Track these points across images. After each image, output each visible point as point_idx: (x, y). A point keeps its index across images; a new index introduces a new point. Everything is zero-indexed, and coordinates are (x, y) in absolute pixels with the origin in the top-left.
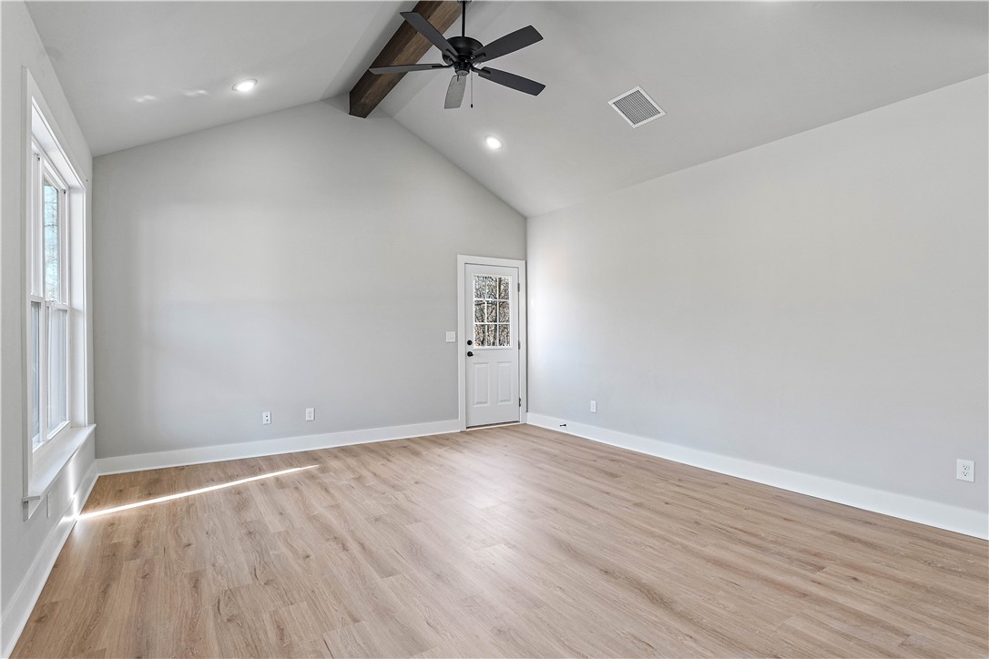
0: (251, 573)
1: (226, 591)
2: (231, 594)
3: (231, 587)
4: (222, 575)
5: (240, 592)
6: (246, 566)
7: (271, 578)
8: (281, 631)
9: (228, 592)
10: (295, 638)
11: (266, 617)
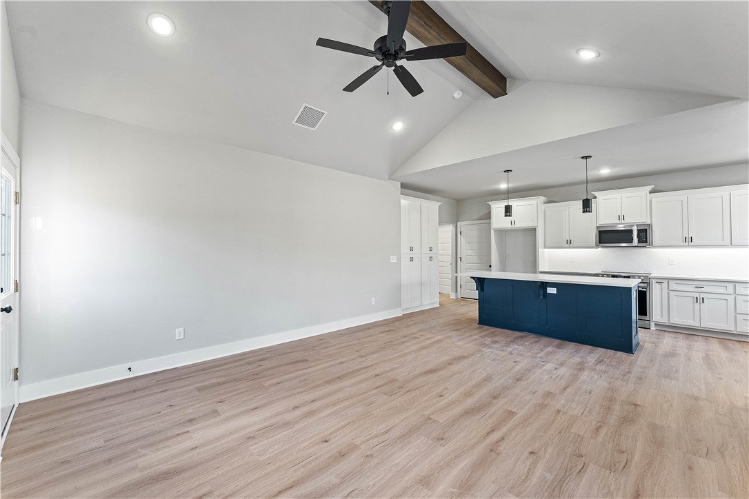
0: (585, 471)
1: (614, 471)
2: (611, 467)
3: (608, 472)
4: (609, 488)
5: (604, 464)
6: (584, 480)
7: (574, 457)
8: (598, 429)
9: (613, 470)
10: (594, 423)
11: (600, 439)
